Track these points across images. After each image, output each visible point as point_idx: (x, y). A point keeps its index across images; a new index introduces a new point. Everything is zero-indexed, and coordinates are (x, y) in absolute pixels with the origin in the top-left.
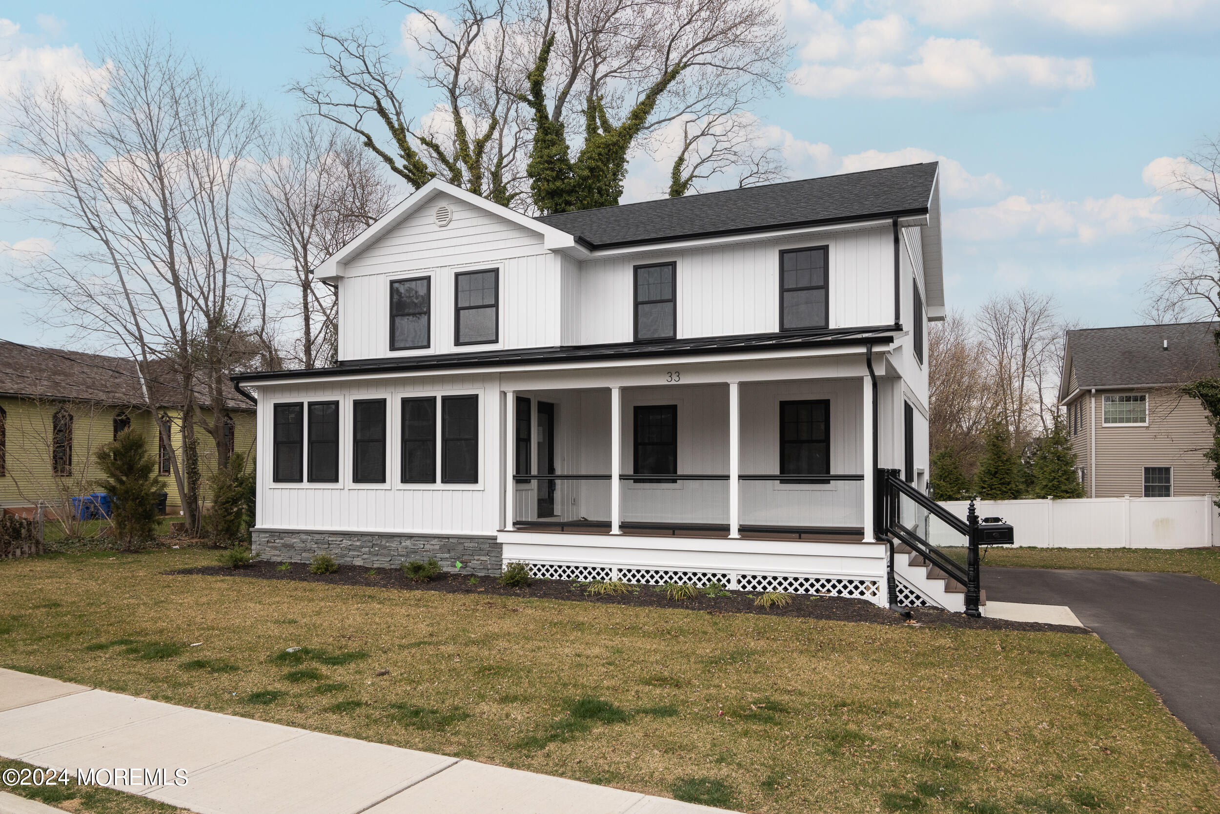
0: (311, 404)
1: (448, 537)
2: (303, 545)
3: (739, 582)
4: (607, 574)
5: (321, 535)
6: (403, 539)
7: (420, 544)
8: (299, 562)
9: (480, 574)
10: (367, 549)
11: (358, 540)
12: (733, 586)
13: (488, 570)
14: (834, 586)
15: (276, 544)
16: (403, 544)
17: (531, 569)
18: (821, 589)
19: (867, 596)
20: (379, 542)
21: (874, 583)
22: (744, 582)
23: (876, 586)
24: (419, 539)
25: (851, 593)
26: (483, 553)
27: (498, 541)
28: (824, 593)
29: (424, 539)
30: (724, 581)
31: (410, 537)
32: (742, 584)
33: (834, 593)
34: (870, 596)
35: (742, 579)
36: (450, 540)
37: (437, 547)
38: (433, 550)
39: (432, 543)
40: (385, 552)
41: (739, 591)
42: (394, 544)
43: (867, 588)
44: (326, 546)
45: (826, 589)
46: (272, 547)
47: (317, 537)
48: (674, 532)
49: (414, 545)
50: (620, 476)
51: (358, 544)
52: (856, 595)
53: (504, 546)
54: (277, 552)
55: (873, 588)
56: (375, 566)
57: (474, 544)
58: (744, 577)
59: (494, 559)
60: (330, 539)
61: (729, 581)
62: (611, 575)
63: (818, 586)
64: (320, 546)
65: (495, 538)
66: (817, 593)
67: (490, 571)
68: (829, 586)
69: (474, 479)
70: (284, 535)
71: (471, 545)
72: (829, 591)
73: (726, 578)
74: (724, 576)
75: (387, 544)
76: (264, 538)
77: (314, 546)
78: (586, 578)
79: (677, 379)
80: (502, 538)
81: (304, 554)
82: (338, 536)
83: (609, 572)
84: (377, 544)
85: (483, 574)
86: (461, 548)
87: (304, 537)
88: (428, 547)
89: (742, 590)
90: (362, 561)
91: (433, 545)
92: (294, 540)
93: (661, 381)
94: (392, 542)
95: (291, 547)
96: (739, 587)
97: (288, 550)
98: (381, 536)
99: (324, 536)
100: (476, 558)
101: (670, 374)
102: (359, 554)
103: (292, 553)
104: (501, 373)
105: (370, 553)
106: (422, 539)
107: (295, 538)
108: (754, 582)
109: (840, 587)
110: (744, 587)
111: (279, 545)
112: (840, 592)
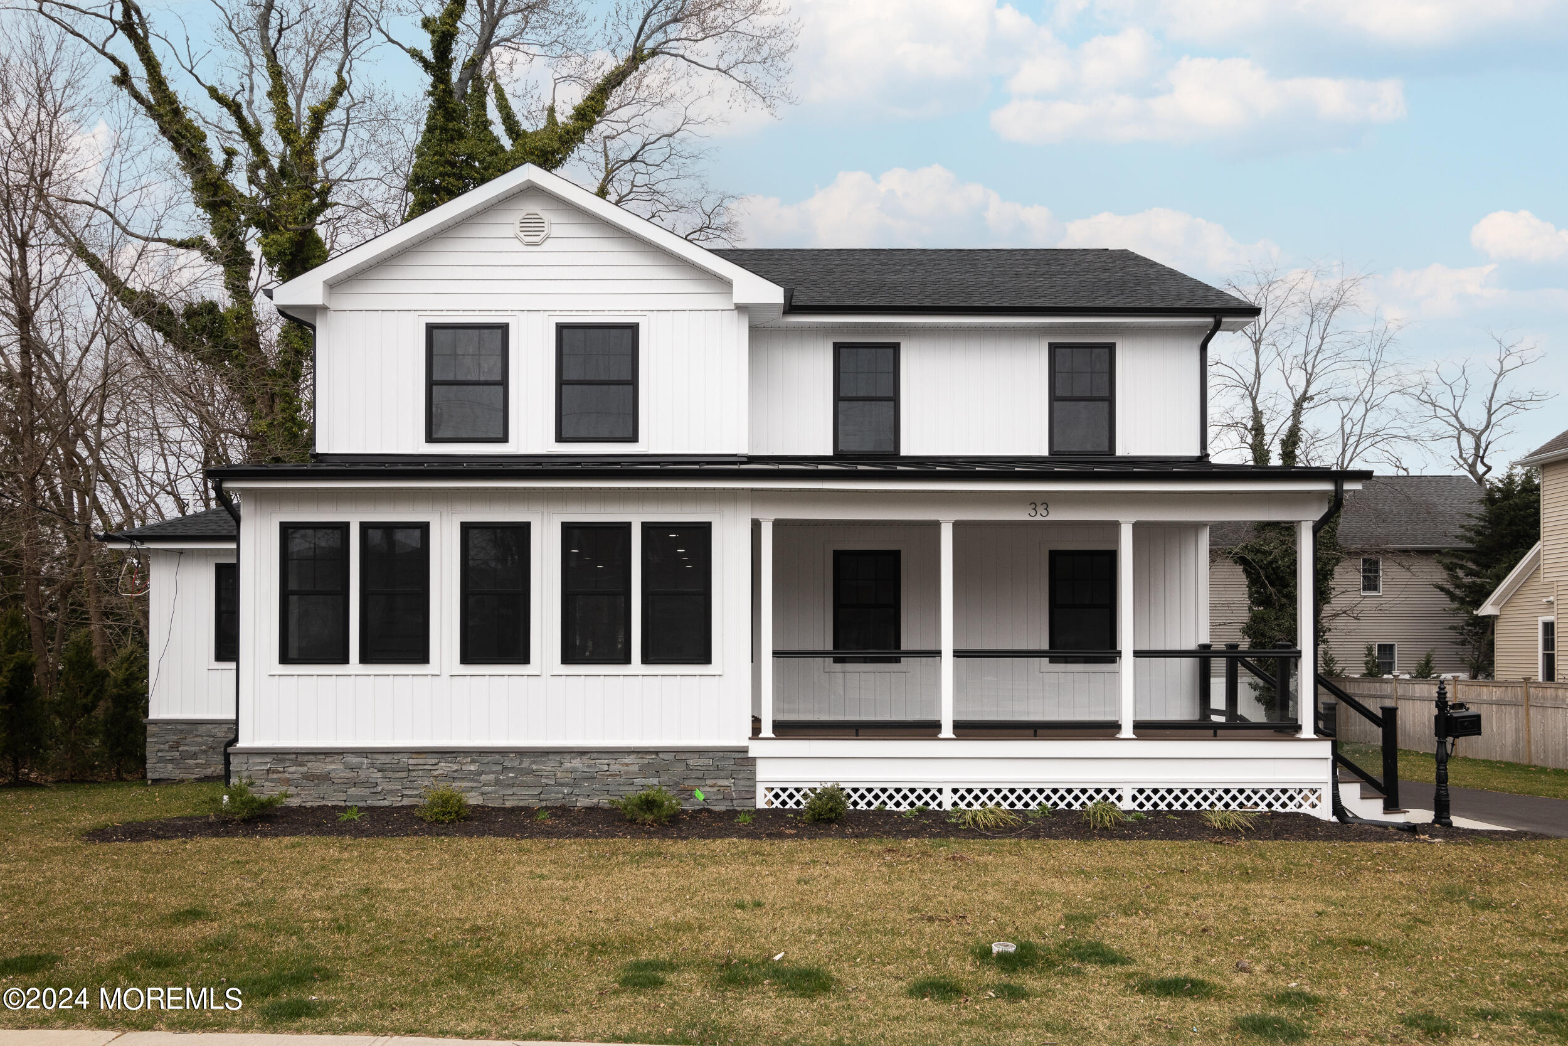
0: (365, 527)
1: (656, 751)
2: (352, 774)
3: (1134, 798)
4: (934, 798)
5: (390, 756)
6: (568, 756)
7: (602, 764)
8: (342, 804)
9: (717, 808)
10: (492, 777)
11: (473, 762)
12: (1127, 805)
13: (732, 800)
14: (1263, 798)
15: (287, 775)
16: (567, 765)
17: (849, 796)
18: (1245, 802)
19: (1306, 809)
20: (516, 764)
21: (1314, 791)
22: (1141, 798)
23: (1317, 794)
24: (599, 756)
25: (1284, 805)
26: (722, 774)
27: (750, 755)
28: (1251, 807)
29: (610, 756)
30: (1112, 798)
31: (582, 752)
32: (1138, 802)
33: (1263, 807)
34: (1309, 808)
35: (1138, 795)
36: (661, 755)
37: (636, 768)
38: (627, 773)
39: (626, 761)
40: (529, 779)
41: (1134, 811)
42: (546, 767)
43: (1306, 798)
44: (404, 774)
45: (1252, 802)
46: (279, 781)
47: (383, 759)
48: (1035, 732)
49: (589, 766)
50: (954, 651)
51: (472, 768)
52: (1291, 808)
53: (759, 762)
54: (292, 790)
55: (1313, 799)
56: (508, 804)
57: (706, 762)
58: (1141, 791)
59: (742, 783)
60: (411, 761)
61: (1119, 798)
62: (940, 798)
63: (1241, 798)
64: (390, 774)
65: (745, 750)
66: (1241, 808)
67: (735, 802)
68: (1256, 798)
69: (705, 657)
70: (306, 758)
71: (701, 762)
72: (1256, 804)
73: (1116, 795)
74: (1112, 791)
75: (534, 767)
76: (259, 766)
77: (374, 776)
78: (898, 804)
79: (1045, 513)
80: (756, 749)
81: (352, 791)
82: (430, 756)
83: (937, 794)
84: (512, 768)
85: (723, 808)
86: (681, 767)
87: (353, 760)
88: (615, 768)
89: (1137, 809)
90: (481, 798)
91: (627, 765)
92: (332, 766)
93: (1020, 515)
94: (544, 763)
95: (326, 778)
96: (1134, 806)
97: (318, 785)
98: (521, 753)
99: (400, 756)
100: (709, 782)
101: (1034, 505)
102: (475, 785)
103: (325, 789)
104: (752, 490)
105: (497, 782)
106: (604, 756)
107: (333, 762)
108: (1155, 798)
109: (1270, 798)
110: (1141, 805)
111: (295, 776)
112: (1270, 805)
